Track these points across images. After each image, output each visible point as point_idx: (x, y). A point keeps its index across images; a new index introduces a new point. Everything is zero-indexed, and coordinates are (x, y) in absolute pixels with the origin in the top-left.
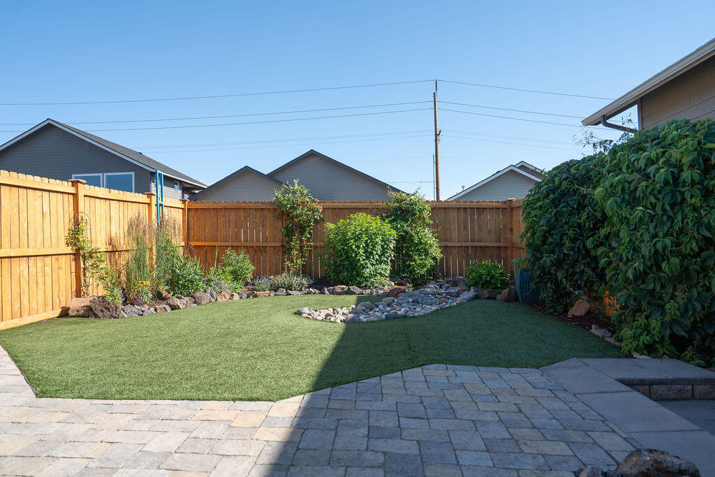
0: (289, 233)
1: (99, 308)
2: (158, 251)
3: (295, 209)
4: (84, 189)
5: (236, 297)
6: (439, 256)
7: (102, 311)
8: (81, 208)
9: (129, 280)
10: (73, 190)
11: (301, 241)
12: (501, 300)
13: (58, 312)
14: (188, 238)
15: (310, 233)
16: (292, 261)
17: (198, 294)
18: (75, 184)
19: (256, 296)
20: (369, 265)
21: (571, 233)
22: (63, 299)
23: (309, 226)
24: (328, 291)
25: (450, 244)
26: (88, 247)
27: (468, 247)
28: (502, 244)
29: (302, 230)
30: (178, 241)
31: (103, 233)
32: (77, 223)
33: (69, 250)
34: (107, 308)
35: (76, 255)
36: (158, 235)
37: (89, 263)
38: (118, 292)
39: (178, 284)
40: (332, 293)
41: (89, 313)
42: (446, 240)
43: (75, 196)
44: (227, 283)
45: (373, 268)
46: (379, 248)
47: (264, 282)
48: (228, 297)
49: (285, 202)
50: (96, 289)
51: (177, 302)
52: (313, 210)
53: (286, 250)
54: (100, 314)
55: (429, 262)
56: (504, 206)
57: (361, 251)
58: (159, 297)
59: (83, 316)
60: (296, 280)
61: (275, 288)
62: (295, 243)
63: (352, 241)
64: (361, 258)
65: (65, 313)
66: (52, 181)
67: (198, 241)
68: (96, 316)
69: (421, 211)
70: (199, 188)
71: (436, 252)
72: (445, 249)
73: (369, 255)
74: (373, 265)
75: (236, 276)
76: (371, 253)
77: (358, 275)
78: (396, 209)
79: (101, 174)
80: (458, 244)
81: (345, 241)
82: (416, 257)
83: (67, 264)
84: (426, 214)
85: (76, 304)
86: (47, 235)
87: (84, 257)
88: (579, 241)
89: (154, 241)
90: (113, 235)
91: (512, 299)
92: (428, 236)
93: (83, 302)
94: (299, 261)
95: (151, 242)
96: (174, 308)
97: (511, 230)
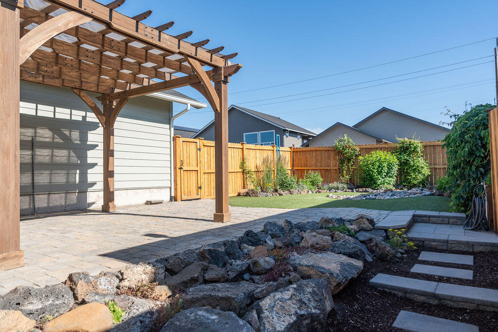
0: (342, 162)
1: (251, 193)
2: (277, 172)
3: (345, 150)
4: (246, 146)
5: (310, 192)
8: (245, 154)
9: (264, 183)
10: (241, 147)
11: (348, 166)
13: (237, 194)
14: (293, 166)
15: (353, 162)
17: (292, 190)
18: (242, 144)
19: (320, 192)
20: (380, 178)
22: (238, 189)
23: (352, 158)
24: (356, 190)
26: (247, 169)
29: (349, 160)
30: (288, 167)
31: (253, 163)
32: (243, 160)
33: (241, 170)
34: (254, 193)
35: (243, 172)
36: (277, 164)
37: (248, 175)
38: (259, 188)
39: (284, 185)
40: (358, 191)
41: (247, 194)
43: (242, 149)
44: (307, 186)
45: (383, 180)
46: (386, 169)
47: (326, 186)
48: (306, 192)
49: (339, 147)
50: (251, 186)
51: (282, 192)
52: (355, 150)
53: (340, 171)
55: (420, 177)
57: (375, 171)
58: (276, 191)
59: (245, 196)
60: (340, 185)
61: (330, 189)
62: (345, 168)
63: (371, 166)
64: (375, 175)
65: (239, 195)
66: (234, 144)
67: (297, 167)
68: (250, 196)
69: (416, 148)
70: (311, 136)
71: (426, 171)
73: (380, 173)
74: (383, 178)
75: (313, 183)
76: (381, 171)
77: (375, 183)
78: (401, 147)
79: (258, 132)
81: (367, 166)
82: (412, 174)
83: (240, 175)
84: (419, 150)
85: (243, 191)
86: (233, 165)
87: (246, 173)
89: (276, 167)
90: (258, 165)
92: (421, 162)
93: (246, 190)
94: (347, 177)
95: (273, 167)
96: (280, 195)
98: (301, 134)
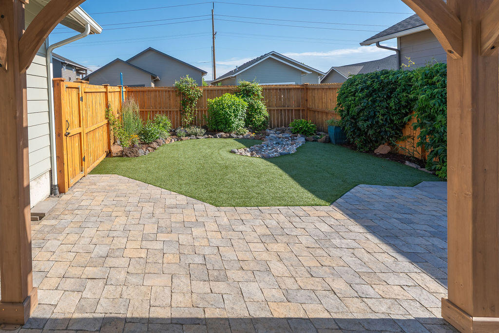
0: (184, 104)
1: (128, 152)
3: (189, 91)
4: (110, 88)
5: (173, 141)
6: (267, 115)
7: (130, 153)
8: (109, 99)
10: (104, 90)
11: (191, 108)
12: (321, 142)
13: (105, 154)
16: (187, 119)
17: (158, 140)
18: (106, 87)
19: (182, 140)
21: (382, 111)
24: (218, 136)
25: (271, 108)
27: (282, 110)
28: (301, 108)
29: (192, 101)
32: (107, 107)
34: (132, 152)
35: (108, 123)
40: (221, 137)
41: (122, 154)
42: (269, 106)
43: (106, 93)
47: (183, 132)
48: (170, 141)
52: (197, 91)
53: (181, 112)
54: (129, 155)
56: (302, 87)
59: (120, 156)
60: (198, 130)
61: (188, 135)
62: (188, 109)
64: (232, 118)
68: (127, 156)
69: (257, 91)
71: (265, 112)
72: (269, 111)
73: (236, 116)
74: (237, 121)
80: (276, 108)
82: (256, 116)
83: (106, 128)
84: (260, 93)
86: (101, 115)
87: (110, 124)
88: (386, 116)
91: (328, 141)
92: (261, 104)
93: (118, 148)
94: (190, 119)
97: (307, 100)
98: (75, 67)
